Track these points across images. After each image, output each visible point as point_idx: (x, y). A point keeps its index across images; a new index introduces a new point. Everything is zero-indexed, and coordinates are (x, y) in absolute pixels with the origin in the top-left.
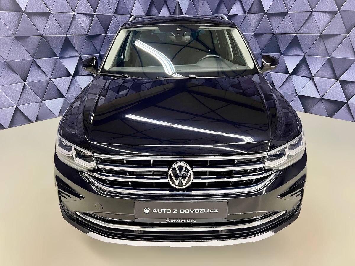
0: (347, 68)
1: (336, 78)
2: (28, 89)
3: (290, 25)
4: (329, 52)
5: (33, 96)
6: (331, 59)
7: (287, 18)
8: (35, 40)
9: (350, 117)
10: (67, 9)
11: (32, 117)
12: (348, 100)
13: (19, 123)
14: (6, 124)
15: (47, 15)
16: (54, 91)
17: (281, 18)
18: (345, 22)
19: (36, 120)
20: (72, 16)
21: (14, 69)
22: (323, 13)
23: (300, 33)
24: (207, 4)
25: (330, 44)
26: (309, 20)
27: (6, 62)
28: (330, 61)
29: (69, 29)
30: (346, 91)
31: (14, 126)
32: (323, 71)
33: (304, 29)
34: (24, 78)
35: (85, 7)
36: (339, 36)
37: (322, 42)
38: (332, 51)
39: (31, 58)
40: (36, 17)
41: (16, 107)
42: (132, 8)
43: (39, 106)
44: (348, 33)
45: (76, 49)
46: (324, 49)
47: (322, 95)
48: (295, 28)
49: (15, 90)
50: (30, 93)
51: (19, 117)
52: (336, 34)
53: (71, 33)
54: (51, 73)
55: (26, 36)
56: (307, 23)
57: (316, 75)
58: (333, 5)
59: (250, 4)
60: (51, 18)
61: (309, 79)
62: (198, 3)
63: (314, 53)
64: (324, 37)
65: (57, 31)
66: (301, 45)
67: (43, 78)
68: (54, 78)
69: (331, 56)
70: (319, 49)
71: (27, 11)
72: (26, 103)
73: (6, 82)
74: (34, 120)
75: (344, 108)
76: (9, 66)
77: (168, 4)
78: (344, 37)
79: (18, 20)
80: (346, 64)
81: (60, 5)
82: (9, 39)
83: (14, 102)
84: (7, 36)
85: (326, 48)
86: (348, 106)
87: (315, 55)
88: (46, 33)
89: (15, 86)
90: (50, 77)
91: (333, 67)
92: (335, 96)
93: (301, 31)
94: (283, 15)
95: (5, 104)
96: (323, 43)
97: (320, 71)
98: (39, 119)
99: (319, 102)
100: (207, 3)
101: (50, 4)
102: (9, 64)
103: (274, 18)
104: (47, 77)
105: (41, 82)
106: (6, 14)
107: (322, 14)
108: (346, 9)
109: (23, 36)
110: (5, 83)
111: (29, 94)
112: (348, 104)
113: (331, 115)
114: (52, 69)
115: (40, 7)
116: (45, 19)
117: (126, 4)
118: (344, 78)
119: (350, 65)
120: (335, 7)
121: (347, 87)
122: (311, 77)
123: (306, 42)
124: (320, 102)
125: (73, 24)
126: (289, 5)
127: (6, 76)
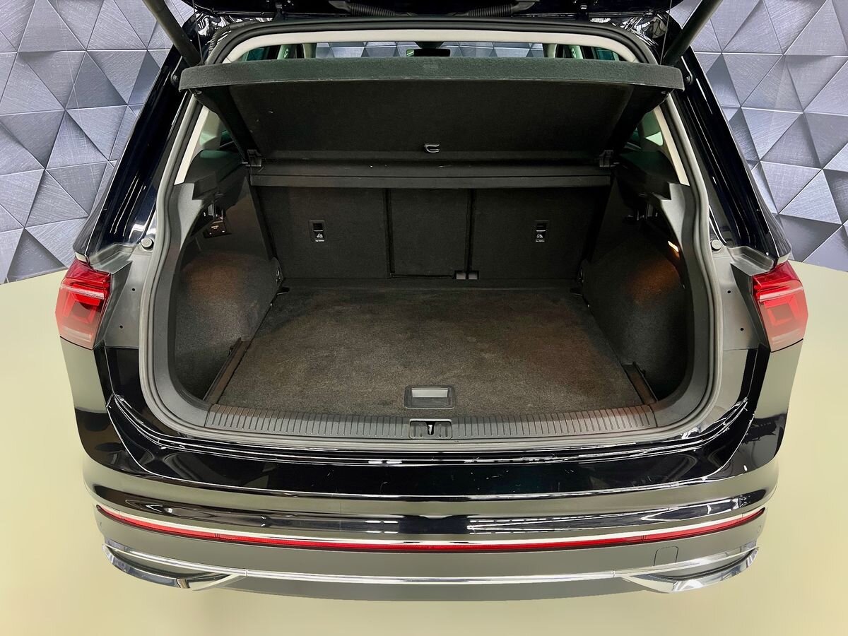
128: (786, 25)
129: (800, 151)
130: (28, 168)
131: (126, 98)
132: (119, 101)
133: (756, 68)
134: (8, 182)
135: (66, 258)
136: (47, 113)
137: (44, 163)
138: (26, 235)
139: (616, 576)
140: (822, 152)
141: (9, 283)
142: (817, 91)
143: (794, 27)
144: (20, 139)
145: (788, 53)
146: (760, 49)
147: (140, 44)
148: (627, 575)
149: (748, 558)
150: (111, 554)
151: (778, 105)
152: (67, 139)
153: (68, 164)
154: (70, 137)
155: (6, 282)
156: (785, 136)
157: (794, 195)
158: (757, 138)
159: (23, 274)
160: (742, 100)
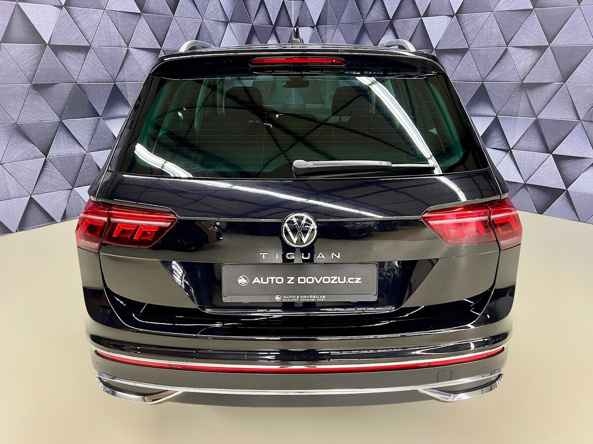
0: (565, 135)
1: (548, 151)
2: (50, 168)
3: (473, 67)
4: (536, 110)
5: (59, 180)
6: (540, 122)
7: (468, 56)
8: (65, 89)
9: (573, 213)
10: (117, 40)
11: (56, 214)
12: (567, 186)
13: (34, 223)
14: (13, 225)
15: (85, 50)
16: (93, 171)
17: (459, 57)
18: (560, 64)
19: (61, 219)
20: (125, 52)
21: (28, 136)
22: (525, 50)
23: (490, 80)
24: (341, 35)
25: (537, 98)
26: (502, 60)
27: (17, 125)
28: (537, 124)
29: (120, 73)
30: (565, 172)
31: (25, 228)
32: (527, 140)
33: (494, 75)
34: (44, 151)
35: (145, 38)
36: (550, 85)
37: (524, 93)
38: (541, 109)
39: (57, 119)
40: (68, 54)
41: (31, 197)
42: (221, 39)
43: (68, 196)
44: (565, 80)
45: (130, 103)
46: (527, 105)
47: (527, 178)
48: (481, 72)
49: (30, 169)
50: (54, 175)
51: (34, 213)
52: (546, 82)
53: (122, 79)
54: (88, 142)
55: (51, 83)
56: (499, 64)
57: (516, 147)
58: (540, 37)
59: (408, 34)
60: (91, 55)
61: (505, 153)
62: (326, 33)
63: (512, 112)
64: (527, 87)
65: (100, 76)
66: (491, 99)
67: (76, 150)
68: (93, 150)
69: (539, 117)
70: (519, 105)
71: (52, 43)
72: (47, 191)
73: (15, 156)
74: (58, 219)
75: (561, 199)
76: (21, 131)
77: (279, 33)
78: (559, 87)
79: (37, 58)
80: (564, 129)
81: (106, 35)
82: (23, 87)
83: (27, 189)
84: (18, 83)
85: (531, 104)
86: (568, 195)
87: (512, 115)
88: (82, 79)
89: (30, 162)
90: (87, 149)
91: (542, 134)
92: (547, 180)
93: (491, 77)
94: (462, 52)
95: (12, 193)
96: (526, 96)
97: (521, 141)
98: (67, 216)
99: (521, 190)
100: (340, 33)
101: (90, 34)
102: (22, 128)
103: (448, 56)
104: (82, 149)
105: (71, 158)
106: (18, 48)
107: (523, 51)
108: (562, 44)
109: (46, 83)
110: (14, 159)
111: (51, 176)
112: (568, 193)
113: (541, 211)
114: (90, 137)
115: (74, 38)
116: (82, 56)
117: (211, 34)
118: (561, 150)
119: (568, 131)
120: (543, 39)
121: (566, 165)
122: (508, 150)
123: (499, 95)
124: (524, 190)
125: (125, 64)
126: (471, 37)
127: (16, 147)
128: (523, 64)
129: (536, 143)
130: (36, 158)
131: (100, 112)
132: (95, 114)
133: (505, 91)
134: (22, 166)
135: (57, 216)
136: (49, 122)
137: (46, 153)
138: (32, 201)
139: (414, 389)
140: (550, 144)
141: (18, 233)
142: (545, 105)
143: (528, 65)
144: (31, 138)
145: (525, 81)
146: (507, 80)
147: (110, 79)
148: (421, 388)
149: (497, 382)
150: (101, 384)
151: (520, 114)
152: (61, 138)
153: (61, 154)
154: (64, 137)
155: (17, 231)
156: (526, 134)
157: (534, 171)
158: (508, 135)
159: (28, 227)
160: (497, 111)
